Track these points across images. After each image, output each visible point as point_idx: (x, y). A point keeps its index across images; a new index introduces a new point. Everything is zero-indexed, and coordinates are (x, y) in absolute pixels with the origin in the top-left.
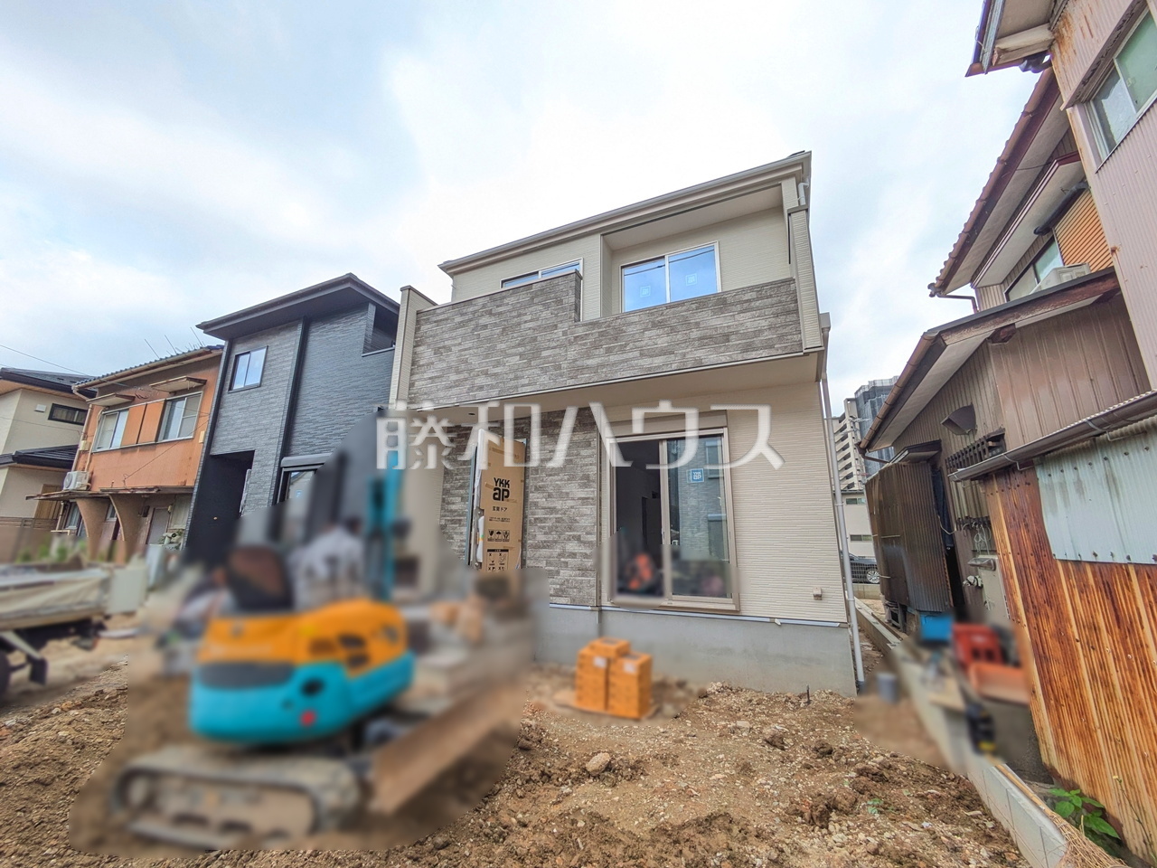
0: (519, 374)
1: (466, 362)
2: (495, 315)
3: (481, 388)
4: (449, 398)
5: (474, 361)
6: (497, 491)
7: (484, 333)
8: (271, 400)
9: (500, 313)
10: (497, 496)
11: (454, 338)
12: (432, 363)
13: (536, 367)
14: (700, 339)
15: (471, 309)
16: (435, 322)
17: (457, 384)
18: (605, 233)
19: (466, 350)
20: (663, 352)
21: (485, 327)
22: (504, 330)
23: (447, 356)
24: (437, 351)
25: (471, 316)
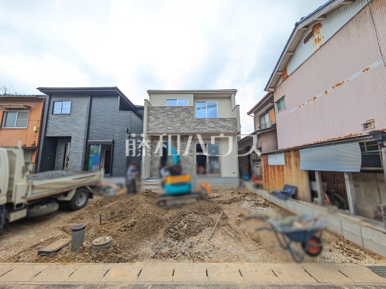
0: (180, 127)
1: (165, 122)
2: (173, 112)
3: (170, 129)
4: (160, 130)
5: (168, 123)
7: (170, 116)
8: (78, 120)
11: (161, 116)
12: (155, 121)
13: (184, 126)
14: (220, 126)
15: (166, 109)
16: (154, 110)
17: (163, 128)
18: (194, 94)
19: (165, 119)
20: (213, 128)
21: (170, 114)
22: (175, 116)
23: (159, 120)
24: (156, 118)
25: (166, 111)
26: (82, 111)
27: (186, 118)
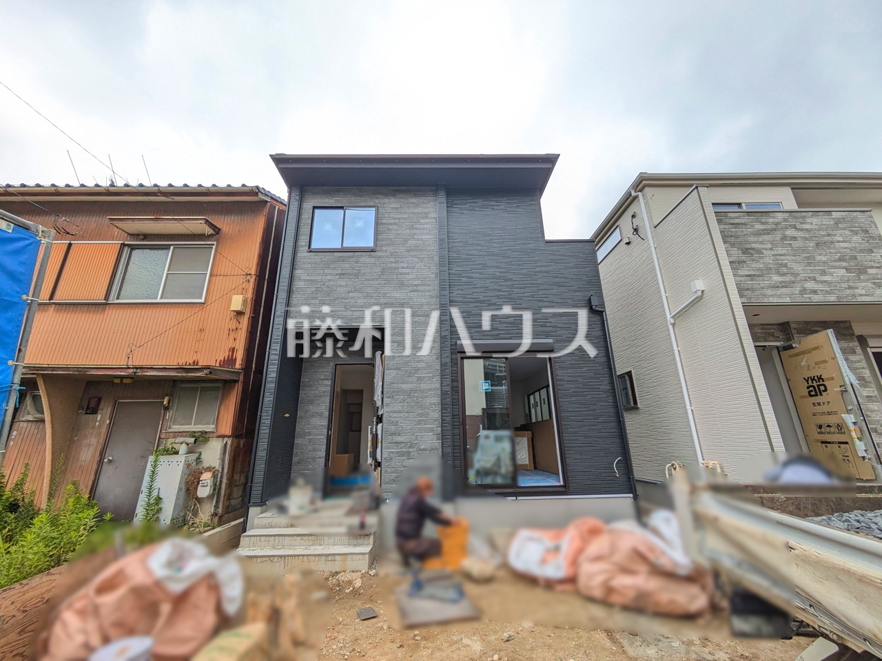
0: (852, 284)
1: (786, 265)
2: (801, 230)
3: (815, 292)
4: (780, 296)
5: (798, 268)
6: (811, 389)
7: (796, 244)
8: (404, 270)
9: (807, 230)
10: (813, 393)
11: (761, 243)
12: (744, 262)
13: (867, 281)
15: (771, 220)
16: (731, 224)
17: (785, 285)
18: (795, 188)
19: (781, 255)
21: (795, 238)
22: (817, 244)
23: (760, 258)
24: (746, 251)
25: (774, 227)
26: (418, 240)
27: (861, 251)
